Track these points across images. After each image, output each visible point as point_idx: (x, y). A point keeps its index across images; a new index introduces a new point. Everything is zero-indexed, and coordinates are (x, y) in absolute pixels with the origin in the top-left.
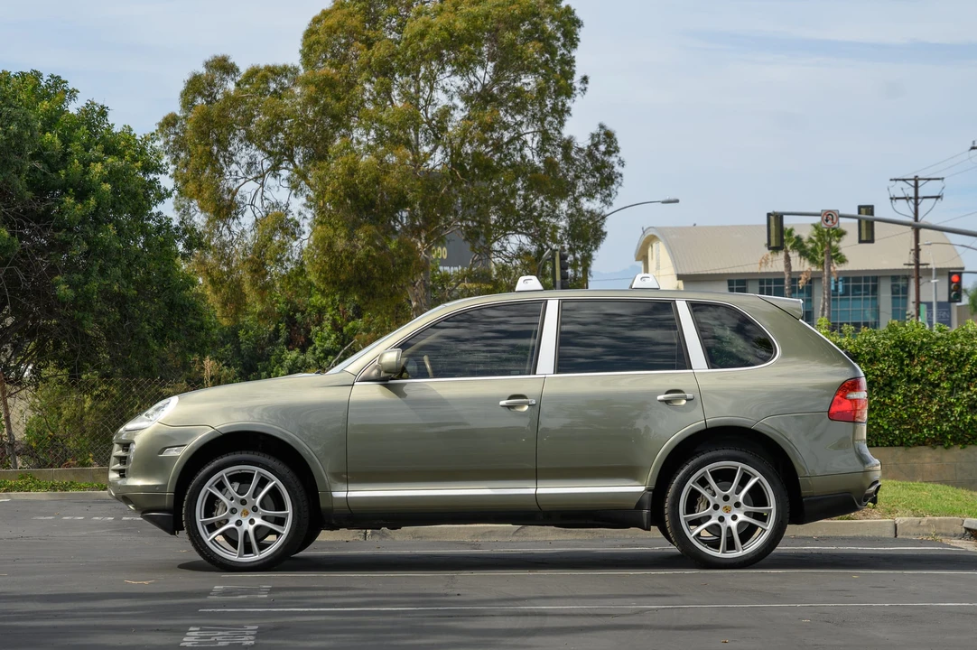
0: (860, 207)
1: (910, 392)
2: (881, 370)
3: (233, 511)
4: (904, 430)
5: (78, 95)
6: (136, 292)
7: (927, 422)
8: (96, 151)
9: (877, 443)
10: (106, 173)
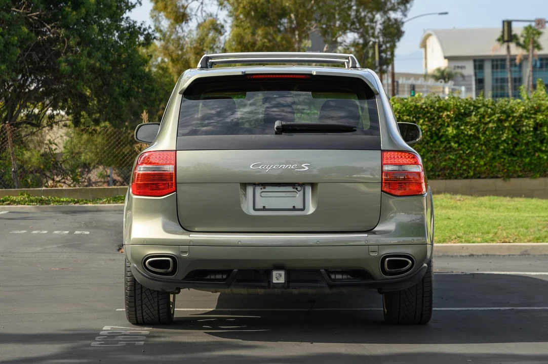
6: (111, 68)
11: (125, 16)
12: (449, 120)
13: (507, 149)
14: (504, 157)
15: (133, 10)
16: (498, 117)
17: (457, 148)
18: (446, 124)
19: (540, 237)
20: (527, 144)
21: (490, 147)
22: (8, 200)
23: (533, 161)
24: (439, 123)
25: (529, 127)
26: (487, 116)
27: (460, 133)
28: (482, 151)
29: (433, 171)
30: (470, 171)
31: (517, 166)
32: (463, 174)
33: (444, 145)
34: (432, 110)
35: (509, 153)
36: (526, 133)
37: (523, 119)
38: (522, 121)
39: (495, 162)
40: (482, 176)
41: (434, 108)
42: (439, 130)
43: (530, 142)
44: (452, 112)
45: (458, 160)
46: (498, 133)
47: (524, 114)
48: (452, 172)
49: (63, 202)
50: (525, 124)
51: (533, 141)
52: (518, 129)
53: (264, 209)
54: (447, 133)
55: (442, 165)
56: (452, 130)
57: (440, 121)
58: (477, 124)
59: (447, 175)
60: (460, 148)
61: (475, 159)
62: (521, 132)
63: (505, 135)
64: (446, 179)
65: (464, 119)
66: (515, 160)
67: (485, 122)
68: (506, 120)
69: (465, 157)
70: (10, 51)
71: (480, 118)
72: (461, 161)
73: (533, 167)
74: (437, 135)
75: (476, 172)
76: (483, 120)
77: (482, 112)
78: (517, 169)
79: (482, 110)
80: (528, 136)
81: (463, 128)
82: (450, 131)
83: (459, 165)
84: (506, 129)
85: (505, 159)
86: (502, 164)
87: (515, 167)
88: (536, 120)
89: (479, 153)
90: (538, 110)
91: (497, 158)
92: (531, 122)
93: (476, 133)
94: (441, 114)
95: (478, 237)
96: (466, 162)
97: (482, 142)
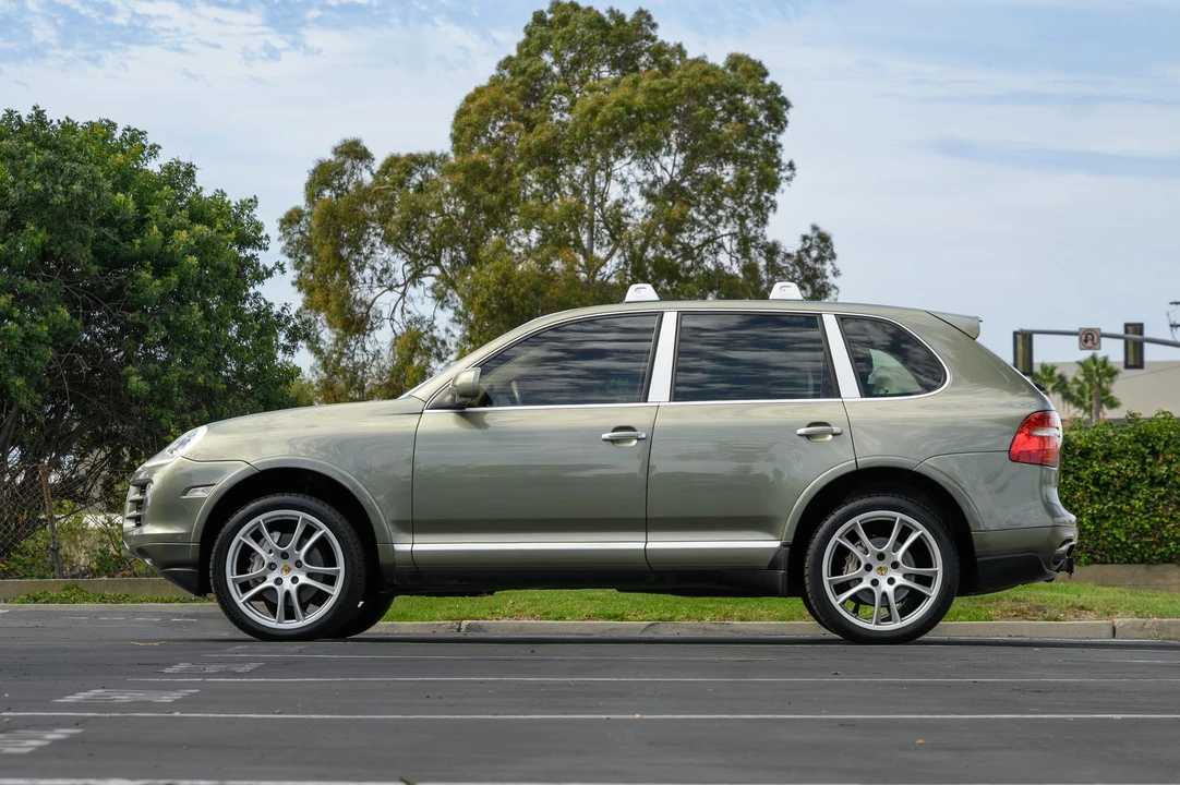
0: (1127, 326)
1: (1153, 497)
2: (1118, 470)
3: (272, 567)
4: (1146, 543)
5: (160, 151)
6: (225, 386)
7: (1174, 534)
8: (182, 217)
9: (1112, 559)
10: (193, 243)
11: (251, 291)
15: (268, 281)
22: (44, 597)
70: (33, 352)
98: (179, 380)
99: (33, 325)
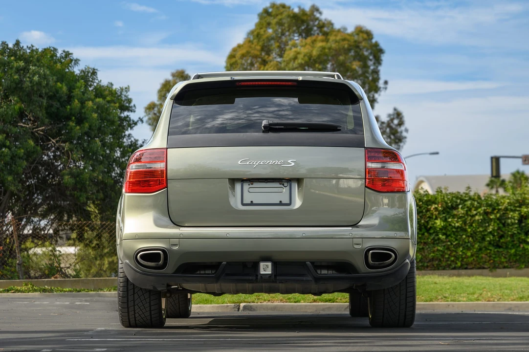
5: (80, 62)
8: (90, 95)
10: (95, 107)
11: (127, 133)
12: (437, 212)
13: (493, 240)
14: (490, 248)
15: (135, 128)
16: (484, 210)
17: (445, 240)
18: (434, 217)
19: (523, 297)
20: (512, 236)
21: (477, 239)
22: (13, 290)
23: (518, 252)
24: (427, 216)
25: (514, 219)
26: (473, 209)
27: (448, 225)
28: (469, 242)
29: (422, 263)
30: (457, 262)
31: (503, 258)
32: (450, 265)
33: (432, 237)
34: (421, 203)
35: (495, 244)
36: (511, 226)
37: (508, 212)
38: (507, 213)
39: (482, 253)
40: (469, 267)
41: (422, 202)
42: (427, 222)
43: (515, 233)
44: (440, 206)
45: (446, 251)
46: (484, 225)
47: (509, 207)
48: (440, 263)
49: (66, 291)
50: (510, 216)
51: (518, 233)
52: (503, 221)
53: (252, 204)
54: (435, 225)
55: (430, 256)
56: (440, 222)
57: (428, 214)
58: (464, 217)
59: (435, 266)
60: (448, 240)
61: (463, 250)
62: (506, 224)
63: (491, 227)
64: (434, 270)
65: (451, 211)
66: (501, 252)
67: (471, 214)
68: (492, 213)
69: (453, 249)
70: (17, 163)
71: (467, 211)
72: (449, 252)
73: (518, 257)
74: (426, 227)
75: (463, 263)
76: (469, 213)
77: (469, 205)
78: (503, 260)
79: (469, 203)
80: (513, 228)
81: (450, 220)
82: (439, 224)
83: (447, 256)
84: (492, 221)
85: (491, 250)
86: (489, 255)
87: (500, 258)
88: (521, 212)
89: (466, 244)
90: (522, 203)
91: (484, 249)
92: (516, 215)
93: (463, 225)
94: (429, 207)
95: (463, 297)
96: (454, 253)
97: (469, 234)
98: (89, 178)
99: (16, 149)
